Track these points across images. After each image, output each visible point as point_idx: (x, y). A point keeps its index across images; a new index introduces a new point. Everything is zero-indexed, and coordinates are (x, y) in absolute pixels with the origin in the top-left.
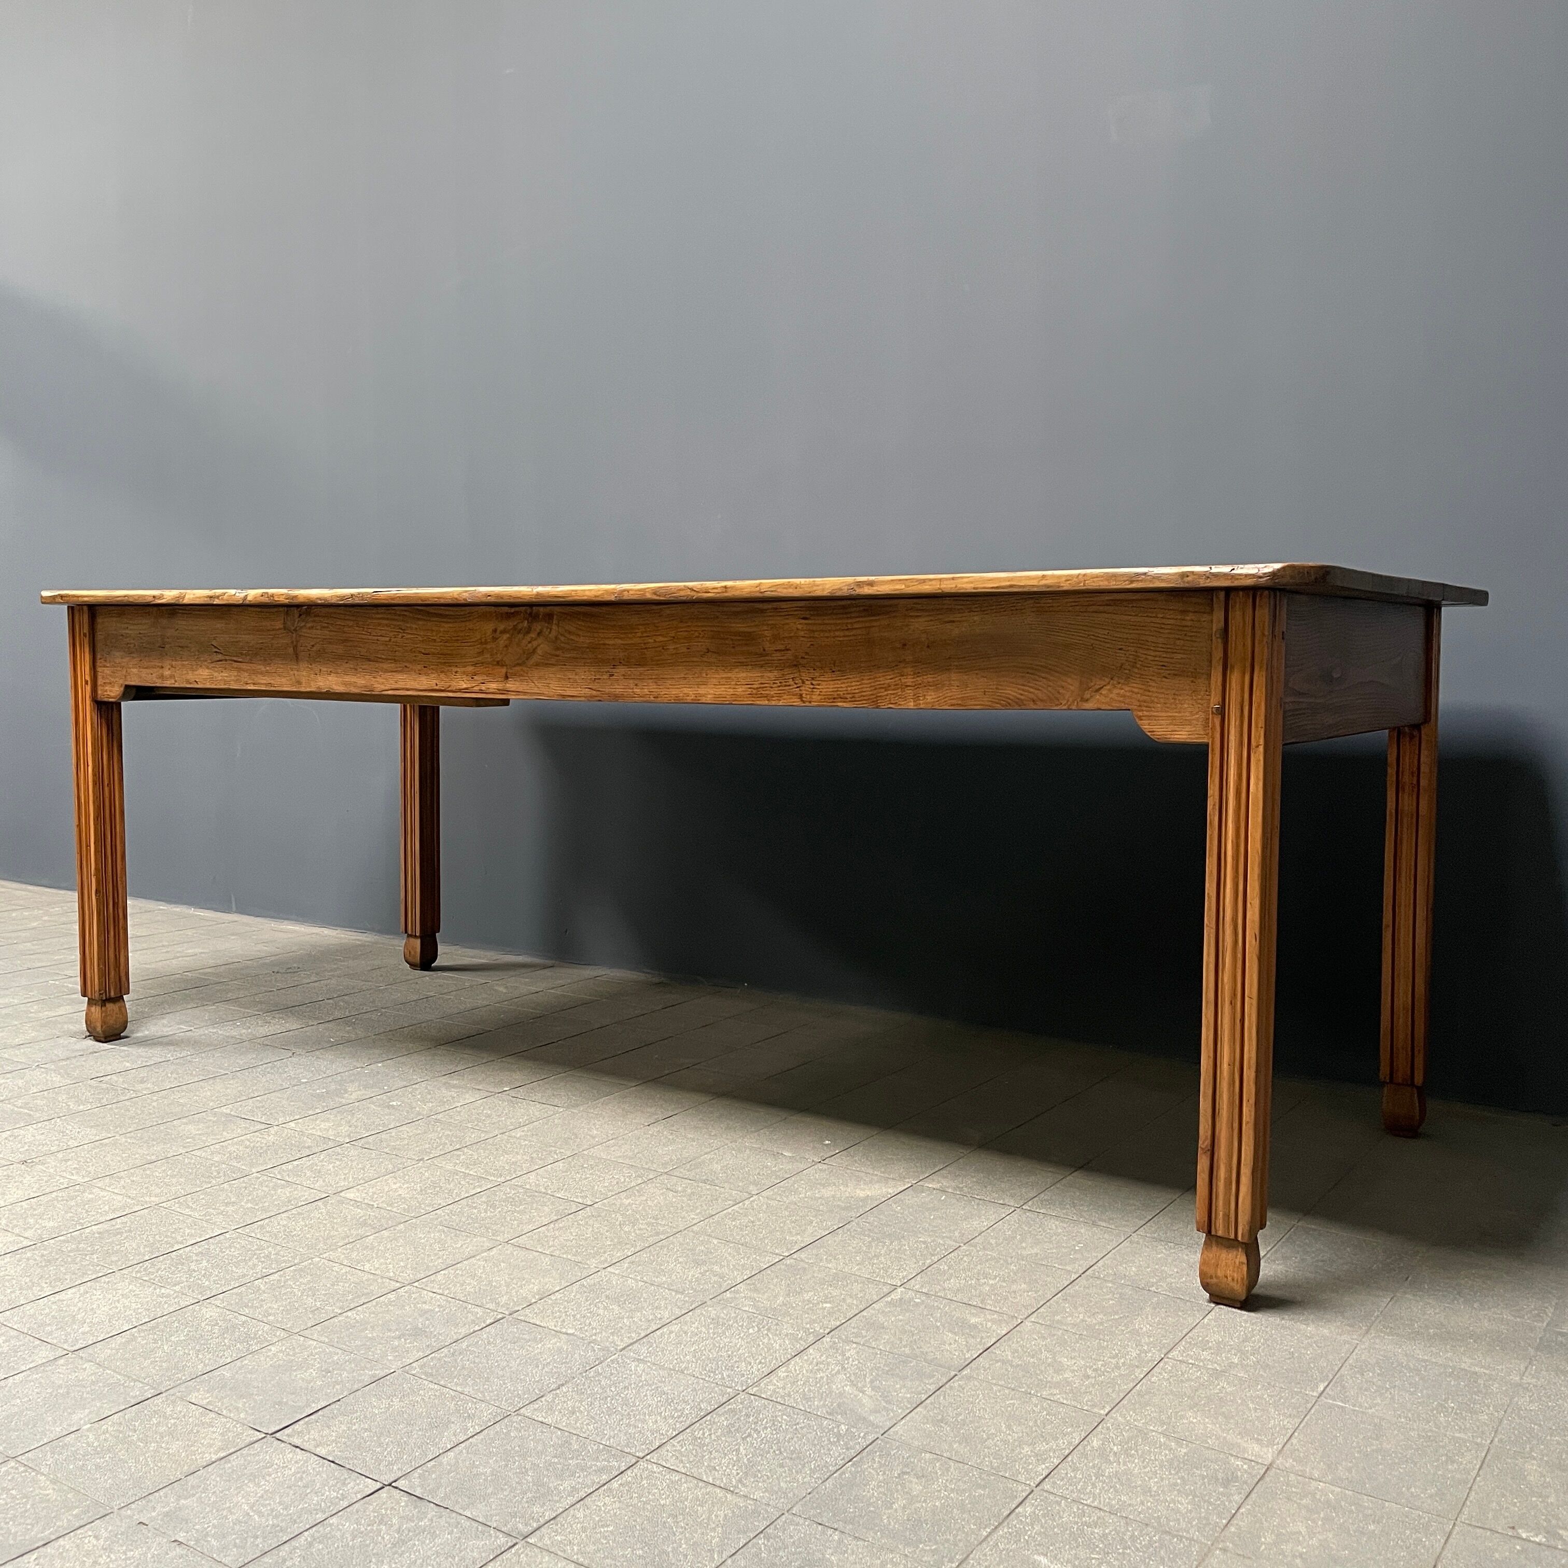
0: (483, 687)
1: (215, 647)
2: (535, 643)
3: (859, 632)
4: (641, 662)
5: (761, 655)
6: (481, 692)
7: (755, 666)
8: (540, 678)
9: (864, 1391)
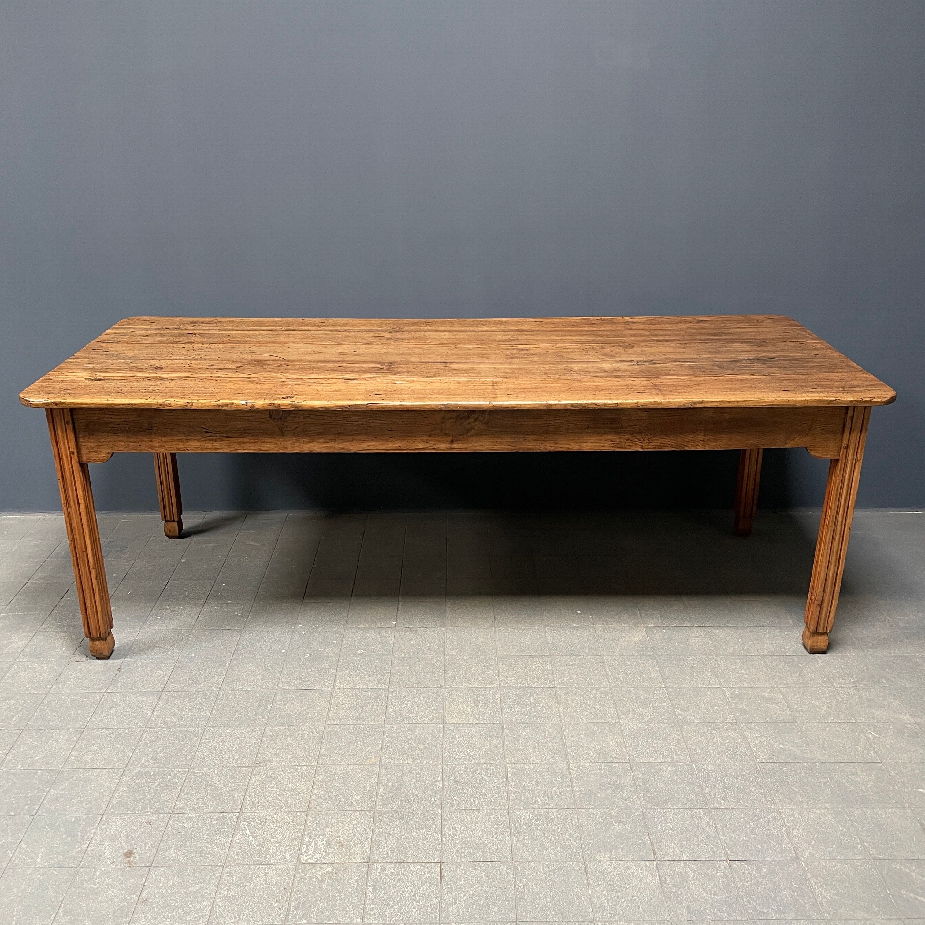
0: (435, 447)
1: (204, 429)
2: (473, 424)
3: (676, 417)
4: (546, 433)
5: (621, 428)
6: (435, 449)
7: (616, 433)
8: (476, 442)
9: (786, 745)
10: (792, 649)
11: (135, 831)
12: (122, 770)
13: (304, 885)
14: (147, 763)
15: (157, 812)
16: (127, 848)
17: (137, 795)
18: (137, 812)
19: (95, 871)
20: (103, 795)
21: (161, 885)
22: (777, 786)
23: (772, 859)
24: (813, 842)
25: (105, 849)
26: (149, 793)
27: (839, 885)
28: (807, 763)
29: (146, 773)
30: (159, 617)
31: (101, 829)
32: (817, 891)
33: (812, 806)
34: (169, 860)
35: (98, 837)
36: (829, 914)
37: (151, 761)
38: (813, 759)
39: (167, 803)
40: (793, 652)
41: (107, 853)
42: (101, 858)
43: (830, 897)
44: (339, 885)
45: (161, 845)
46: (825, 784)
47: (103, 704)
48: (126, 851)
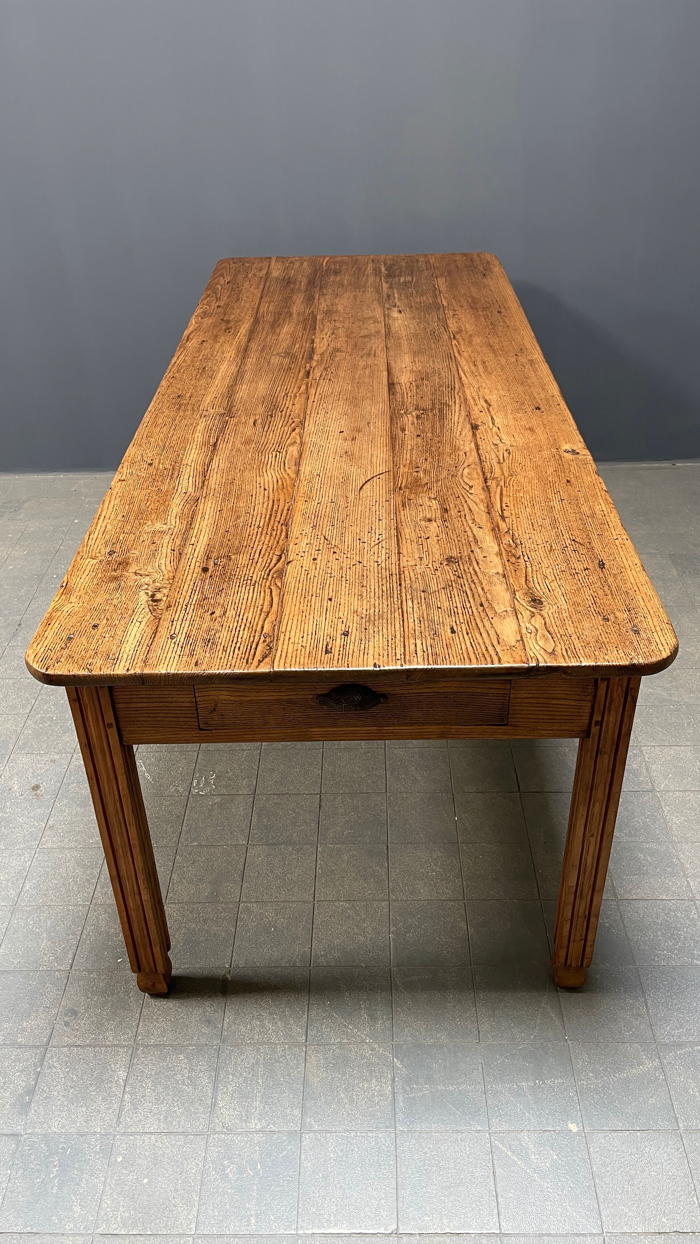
9: (656, 689)
10: (673, 600)
11: (41, 769)
12: (27, 716)
13: (195, 813)
14: (49, 709)
15: (60, 753)
16: (34, 783)
17: (40, 738)
18: (42, 752)
19: (5, 802)
20: (10, 737)
21: (66, 814)
22: (642, 727)
23: (629, 790)
24: (671, 775)
25: (14, 783)
26: (52, 735)
27: (690, 813)
28: (674, 706)
29: (48, 718)
30: (55, 576)
31: (9, 767)
32: (668, 817)
33: (673, 744)
34: (72, 793)
35: (7, 774)
36: (677, 837)
37: (52, 707)
38: (679, 702)
39: (68, 744)
40: (674, 602)
41: (16, 787)
42: (11, 791)
43: (680, 822)
44: (227, 814)
45: (65, 780)
46: (688, 724)
47: (5, 656)
48: (33, 785)
